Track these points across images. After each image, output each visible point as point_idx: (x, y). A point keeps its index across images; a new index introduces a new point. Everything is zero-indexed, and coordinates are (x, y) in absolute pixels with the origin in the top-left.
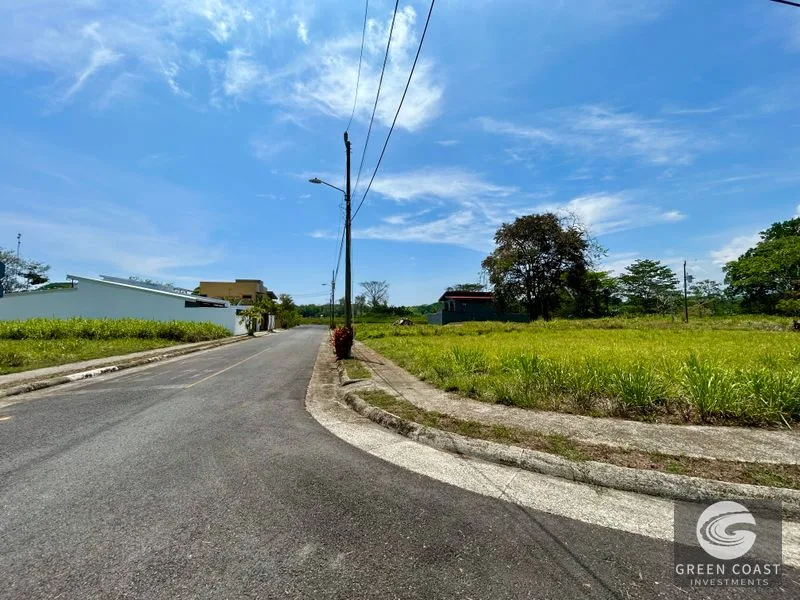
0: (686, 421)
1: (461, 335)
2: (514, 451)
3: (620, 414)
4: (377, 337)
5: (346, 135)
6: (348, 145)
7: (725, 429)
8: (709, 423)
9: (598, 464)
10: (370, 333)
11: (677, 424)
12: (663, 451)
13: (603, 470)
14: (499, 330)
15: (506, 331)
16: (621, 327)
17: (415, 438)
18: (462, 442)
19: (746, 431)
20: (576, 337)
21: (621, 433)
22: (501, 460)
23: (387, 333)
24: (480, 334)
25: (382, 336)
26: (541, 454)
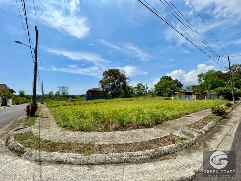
0: (133, 129)
1: (89, 104)
2: (65, 156)
3: (116, 129)
4: (56, 106)
5: (36, 27)
6: (37, 31)
7: (142, 130)
8: (138, 128)
9: (95, 155)
10: (54, 105)
11: (130, 130)
12: (120, 143)
13: (95, 157)
14: (101, 102)
15: (103, 102)
16: (133, 100)
17: (24, 157)
18: (44, 155)
19: (146, 129)
20: (121, 103)
21: (113, 137)
22: (58, 161)
23: (61, 105)
24: (95, 103)
25: (58, 106)
26: (75, 155)
